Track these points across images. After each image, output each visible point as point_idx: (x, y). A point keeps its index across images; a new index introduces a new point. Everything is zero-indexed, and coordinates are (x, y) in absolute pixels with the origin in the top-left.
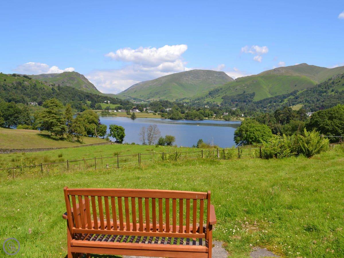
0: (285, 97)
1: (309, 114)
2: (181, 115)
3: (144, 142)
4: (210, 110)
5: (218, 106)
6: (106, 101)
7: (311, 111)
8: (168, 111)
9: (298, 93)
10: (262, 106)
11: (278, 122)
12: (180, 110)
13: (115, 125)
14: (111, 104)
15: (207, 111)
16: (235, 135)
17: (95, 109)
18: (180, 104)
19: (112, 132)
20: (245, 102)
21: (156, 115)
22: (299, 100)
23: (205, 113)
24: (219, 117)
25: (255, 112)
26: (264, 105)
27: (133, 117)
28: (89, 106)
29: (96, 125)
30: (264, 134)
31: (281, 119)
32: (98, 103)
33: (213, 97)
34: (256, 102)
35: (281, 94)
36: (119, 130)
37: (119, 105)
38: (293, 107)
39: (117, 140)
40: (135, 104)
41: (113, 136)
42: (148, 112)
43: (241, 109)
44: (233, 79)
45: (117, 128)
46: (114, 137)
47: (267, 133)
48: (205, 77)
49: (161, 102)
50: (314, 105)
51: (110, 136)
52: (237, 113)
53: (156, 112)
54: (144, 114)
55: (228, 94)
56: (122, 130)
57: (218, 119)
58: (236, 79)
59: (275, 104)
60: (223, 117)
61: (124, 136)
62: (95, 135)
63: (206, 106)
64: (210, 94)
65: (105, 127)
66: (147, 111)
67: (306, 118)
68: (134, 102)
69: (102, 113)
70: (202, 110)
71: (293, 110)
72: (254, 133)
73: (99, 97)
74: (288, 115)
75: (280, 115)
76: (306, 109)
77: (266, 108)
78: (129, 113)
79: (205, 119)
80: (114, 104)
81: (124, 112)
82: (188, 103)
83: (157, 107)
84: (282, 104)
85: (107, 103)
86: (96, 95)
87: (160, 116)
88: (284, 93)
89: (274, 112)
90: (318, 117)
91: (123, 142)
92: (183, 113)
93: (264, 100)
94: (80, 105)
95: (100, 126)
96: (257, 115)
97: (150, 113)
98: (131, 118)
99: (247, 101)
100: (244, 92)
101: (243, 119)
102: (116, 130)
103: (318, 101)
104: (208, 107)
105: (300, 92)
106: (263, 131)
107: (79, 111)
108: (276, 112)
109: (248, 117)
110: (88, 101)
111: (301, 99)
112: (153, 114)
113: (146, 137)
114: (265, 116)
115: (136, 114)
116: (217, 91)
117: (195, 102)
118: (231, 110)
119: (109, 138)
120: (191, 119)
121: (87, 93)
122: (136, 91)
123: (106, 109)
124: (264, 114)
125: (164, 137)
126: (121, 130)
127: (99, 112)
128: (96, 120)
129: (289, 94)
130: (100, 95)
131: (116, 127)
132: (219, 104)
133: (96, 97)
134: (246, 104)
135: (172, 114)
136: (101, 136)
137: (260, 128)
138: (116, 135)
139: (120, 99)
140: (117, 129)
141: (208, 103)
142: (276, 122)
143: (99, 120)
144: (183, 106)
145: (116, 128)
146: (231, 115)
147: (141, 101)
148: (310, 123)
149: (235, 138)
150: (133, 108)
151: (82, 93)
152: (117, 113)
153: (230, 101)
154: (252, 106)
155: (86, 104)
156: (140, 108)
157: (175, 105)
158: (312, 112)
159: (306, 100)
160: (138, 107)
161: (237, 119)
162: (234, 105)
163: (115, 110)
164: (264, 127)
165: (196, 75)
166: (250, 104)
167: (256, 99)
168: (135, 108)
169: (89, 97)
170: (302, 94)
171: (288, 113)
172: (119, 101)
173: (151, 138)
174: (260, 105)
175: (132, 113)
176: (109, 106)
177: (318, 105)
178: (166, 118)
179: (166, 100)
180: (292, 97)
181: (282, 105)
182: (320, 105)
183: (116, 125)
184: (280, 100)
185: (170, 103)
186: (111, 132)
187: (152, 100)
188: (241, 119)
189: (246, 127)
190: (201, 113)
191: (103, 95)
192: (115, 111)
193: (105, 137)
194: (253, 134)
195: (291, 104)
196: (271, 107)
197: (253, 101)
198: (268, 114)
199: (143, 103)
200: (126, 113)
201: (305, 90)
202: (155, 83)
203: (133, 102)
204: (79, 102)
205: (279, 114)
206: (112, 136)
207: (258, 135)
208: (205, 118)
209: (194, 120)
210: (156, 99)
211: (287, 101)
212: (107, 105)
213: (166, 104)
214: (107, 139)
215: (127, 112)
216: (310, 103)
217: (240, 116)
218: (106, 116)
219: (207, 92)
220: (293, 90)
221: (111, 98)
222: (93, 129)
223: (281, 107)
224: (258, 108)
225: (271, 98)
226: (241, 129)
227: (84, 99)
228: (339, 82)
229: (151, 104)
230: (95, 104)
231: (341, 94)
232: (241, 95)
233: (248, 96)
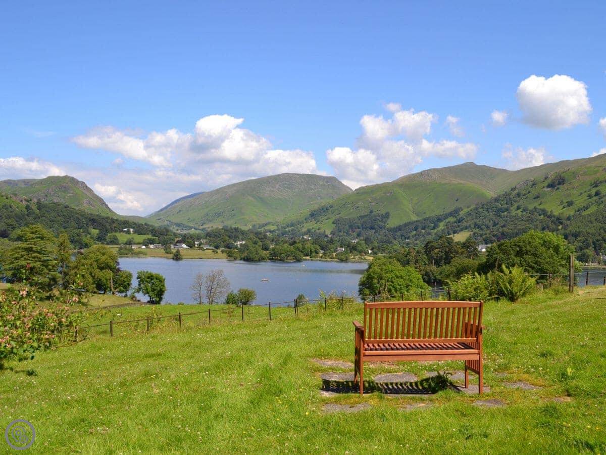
0: (439, 220)
1: (482, 248)
2: (265, 253)
3: (200, 301)
4: (313, 244)
5: (327, 236)
6: (126, 229)
7: (484, 242)
8: (239, 246)
9: (462, 213)
10: (402, 236)
11: (432, 263)
12: (260, 243)
13: (147, 272)
14: (136, 235)
15: (308, 246)
16: (360, 285)
17: (105, 242)
18: (260, 233)
19: (142, 286)
20: (372, 228)
21: (217, 252)
22: (464, 224)
23: (304, 248)
24: (329, 256)
25: (390, 246)
26: (405, 233)
27: (177, 257)
28: (95, 238)
29: (113, 272)
30: (410, 284)
31: (435, 258)
32: (112, 233)
33: (318, 221)
34: (391, 228)
35: (433, 215)
36: (155, 280)
37: (150, 236)
38: (454, 236)
39: (150, 299)
40: (180, 234)
41: (143, 292)
42: (203, 248)
43: (366, 240)
44: (351, 190)
45: (151, 277)
46: (145, 294)
47: (415, 281)
48: (303, 186)
49: (226, 229)
50: (488, 232)
51: (138, 292)
52: (360, 248)
53: (217, 247)
54: (195, 252)
55: (344, 215)
56: (161, 280)
57: (328, 259)
58: (356, 190)
59: (423, 231)
60: (336, 255)
61: (163, 292)
62: (111, 290)
63: (305, 237)
64: (312, 215)
65: (130, 276)
66: (201, 246)
67: (476, 255)
68: (177, 230)
69: (119, 251)
70: (299, 243)
71: (455, 241)
72: (392, 282)
73: (113, 221)
74: (447, 250)
75: (433, 250)
76: (475, 239)
77: (408, 238)
78: (168, 250)
79: (306, 260)
80: (140, 234)
81: (160, 249)
82: (274, 231)
83: (218, 239)
84: (435, 231)
85: (128, 232)
86: (108, 218)
87: (225, 255)
88: (439, 212)
89: (423, 246)
90: (499, 251)
92: (266, 249)
93: (406, 225)
94: (78, 236)
95: (120, 273)
96: (395, 251)
97: (207, 249)
98: (173, 259)
99: (376, 226)
100: (371, 212)
101: (371, 258)
102: (150, 280)
103: (495, 224)
104: (310, 238)
105: (466, 210)
106: (408, 277)
107: (77, 247)
108: (426, 245)
109: (380, 255)
110: (93, 228)
111: (467, 222)
112: (213, 251)
113: (204, 292)
114: (409, 253)
115: (182, 252)
116: (324, 210)
117: (287, 229)
118: (349, 242)
119: (136, 295)
120: (280, 260)
121: (91, 215)
122: (180, 211)
123: (126, 244)
124: (407, 249)
125: (236, 292)
126: (158, 281)
127: (113, 249)
128: (112, 264)
129: (446, 214)
130: (115, 218)
131: (150, 275)
132: (328, 233)
133: (107, 222)
134: (375, 233)
135: (246, 252)
136: (121, 292)
137: (403, 273)
138: (150, 289)
139: (151, 226)
140: (152, 279)
141: (309, 232)
142: (427, 263)
143: (118, 263)
144: (265, 237)
145: (148, 278)
146: (349, 252)
147: (191, 228)
148: (486, 262)
149: (361, 291)
150: (176, 241)
151: (83, 215)
152: (147, 249)
153: (347, 227)
154: (385, 236)
155: (90, 234)
156: (189, 240)
157: (252, 236)
158: (486, 244)
159: (476, 225)
160: (185, 239)
161: (360, 258)
162: (355, 234)
163: (143, 245)
164: (409, 271)
165: (288, 183)
166: (382, 232)
167: (392, 223)
168: (178, 242)
169: (94, 221)
170: (469, 214)
171: (447, 246)
172: (151, 228)
173: (212, 294)
174: (399, 233)
175: (174, 251)
176: (133, 238)
177: (495, 233)
178: (235, 259)
179: (235, 226)
180: (451, 219)
181: (436, 234)
182: (500, 232)
183: (149, 272)
184: (433, 225)
185: (243, 233)
186: (140, 285)
187: (210, 226)
188: (368, 258)
189: (379, 271)
190: (298, 249)
191: (120, 219)
192: (144, 247)
193: (129, 293)
195: (451, 232)
196: (417, 236)
197: (388, 226)
198: (414, 249)
199: (193, 231)
200: (163, 250)
201: (473, 207)
202: (214, 198)
203: (175, 231)
204: (76, 231)
205: (433, 248)
206: (141, 292)
207: (400, 285)
208: (304, 258)
209: (285, 261)
210: (216, 225)
211: (444, 226)
212: (129, 236)
213: (235, 233)
214: (133, 298)
215: (166, 249)
216: (482, 229)
217: (365, 254)
218: (128, 257)
219: (306, 212)
220: (453, 208)
221: (135, 224)
222: (107, 280)
223: (434, 236)
224: (395, 239)
225: (416, 221)
226: (370, 275)
227: (85, 225)
228: (529, 192)
229: (209, 233)
230: (107, 235)
231: (532, 213)
232: (366, 216)
233: (378, 218)
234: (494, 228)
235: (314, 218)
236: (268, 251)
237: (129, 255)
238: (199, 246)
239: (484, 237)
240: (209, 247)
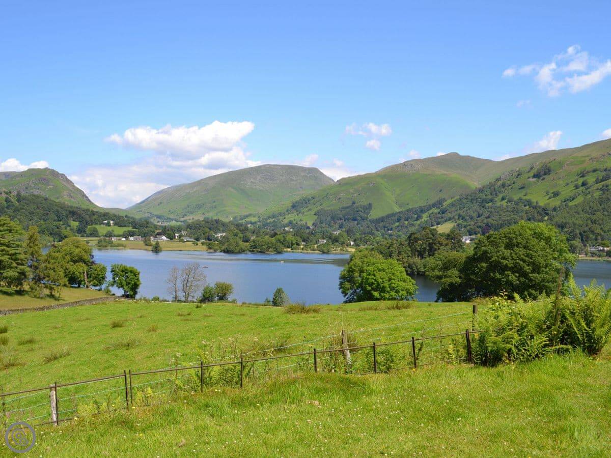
0: (423, 211)
1: (466, 240)
2: (244, 245)
3: (176, 295)
4: (294, 236)
5: (308, 228)
6: (106, 222)
7: (468, 234)
8: (219, 238)
9: (445, 204)
10: (384, 227)
11: (415, 255)
12: (241, 235)
13: (121, 265)
14: (116, 227)
15: (290, 238)
16: (340, 278)
17: (85, 235)
18: (242, 225)
19: (117, 279)
20: (354, 219)
21: (197, 245)
22: (448, 215)
23: (285, 240)
24: (310, 248)
25: (372, 237)
26: (387, 225)
27: (157, 249)
28: (75, 231)
29: (87, 265)
30: (393, 277)
31: (419, 249)
32: (92, 225)
33: (300, 213)
34: (374, 220)
35: (416, 206)
36: (129, 274)
37: (130, 229)
38: (437, 227)
39: (125, 292)
40: (160, 226)
41: (117, 286)
42: (183, 240)
43: (348, 232)
44: (333, 181)
45: (125, 271)
46: (119, 288)
47: (398, 274)
48: (284, 177)
49: (206, 221)
50: (472, 223)
51: (112, 285)
52: (342, 240)
53: (197, 239)
54: (175, 244)
55: (328, 206)
56: (135, 274)
57: (309, 251)
58: (338, 181)
59: (406, 222)
60: (317, 247)
61: (138, 285)
62: (85, 283)
63: (287, 229)
64: (294, 206)
65: (104, 269)
66: (182, 238)
67: (461, 246)
68: (158, 222)
69: (98, 243)
70: (280, 235)
71: (439, 233)
72: (374, 275)
73: (93, 213)
74: (431, 241)
75: (416, 242)
76: (459, 230)
77: (391, 229)
78: (147, 243)
79: (287, 252)
80: (121, 226)
81: (140, 241)
82: (255, 223)
83: (199, 231)
84: (418, 222)
85: (108, 224)
86: (88, 210)
87: (205, 247)
88: (422, 203)
89: (406, 237)
90: (488, 244)
91: (137, 297)
92: (247, 241)
93: (389, 216)
94: (58, 228)
95: (94, 266)
96: (378, 243)
97: (187, 241)
98: (152, 251)
99: (359, 218)
100: (354, 203)
101: (353, 250)
102: (124, 273)
103: (479, 216)
104: (291, 230)
105: (449, 201)
106: (390, 270)
107: (56, 240)
108: (410, 237)
109: (362, 247)
110: (74, 221)
111: (451, 213)
112: (193, 243)
113: (180, 285)
114: (392, 245)
115: (161, 244)
116: (305, 202)
117: (269, 221)
118: (331, 234)
119: (111, 288)
120: (261, 252)
121: (72, 207)
122: (161, 203)
123: (106, 236)
124: (390, 241)
125: (212, 286)
126: (133, 274)
127: (93, 241)
128: (86, 257)
129: (429, 205)
130: (95, 210)
131: (124, 269)
132: (310, 224)
133: (87, 214)
134: (357, 224)
135: (226, 244)
136: (95, 285)
137: (385, 266)
138: (124, 283)
139: (132, 218)
140: (126, 273)
141: (290, 223)
142: (410, 255)
143: (93, 256)
144: (246, 229)
145: (123, 271)
146: (331, 243)
147: (171, 220)
149: (341, 284)
150: (156, 233)
151: (62, 206)
152: (128, 242)
153: (329, 219)
154: (368, 227)
155: (70, 226)
156: (170, 233)
157: (232, 227)
158: (470, 235)
159: (460, 216)
160: (165, 231)
161: (342, 250)
162: (337, 226)
163: (123, 237)
164: (391, 264)
165: (269, 174)
166: (364, 223)
167: (375, 214)
168: (159, 234)
169: (74, 213)
170: (453, 205)
171: (431, 238)
172: (131, 220)
173: (188, 288)
174: (381, 224)
175: (154, 243)
176: (113, 231)
177: (480, 224)
178: (215, 251)
179: (215, 218)
180: (435, 210)
181: (419, 225)
182: (484, 223)
183: (123, 265)
184: (416, 216)
185: (223, 225)
186: (114, 278)
187: (190, 219)
188: (350, 250)
189: (361, 264)
190: (280, 241)
191: (100, 211)
192: (124, 239)
193: (103, 287)
194: (372, 277)
195: (435, 223)
196: (400, 228)
197: (370, 218)
198: (397, 241)
199: (173, 223)
200: (143, 242)
201: (457, 197)
202: (195, 190)
203: (156, 223)
204: (56, 223)
205: (416, 240)
206: (115, 285)
207: (383, 279)
208: (285, 249)
209: (266, 253)
210: (197, 217)
211: (427, 217)
212: (109, 229)
213: (216, 225)
214: (108, 292)
215: (145, 241)
216: (466, 220)
217: (347, 246)
218: (107, 249)
219: (288, 203)
220: (437, 199)
221: (115, 216)
222: (80, 273)
223: (417, 227)
224: (378, 230)
225: (399, 212)
226: (351, 268)
227: (64, 217)
228: (514, 183)
229: (189, 225)
230: (87, 227)
231: (517, 203)
232: (347, 208)
233: (360, 209)
234: (479, 218)
235: (296, 210)
236: (248, 243)
237: (109, 247)
238: (180, 237)
239: (468, 228)
240: (189, 239)
